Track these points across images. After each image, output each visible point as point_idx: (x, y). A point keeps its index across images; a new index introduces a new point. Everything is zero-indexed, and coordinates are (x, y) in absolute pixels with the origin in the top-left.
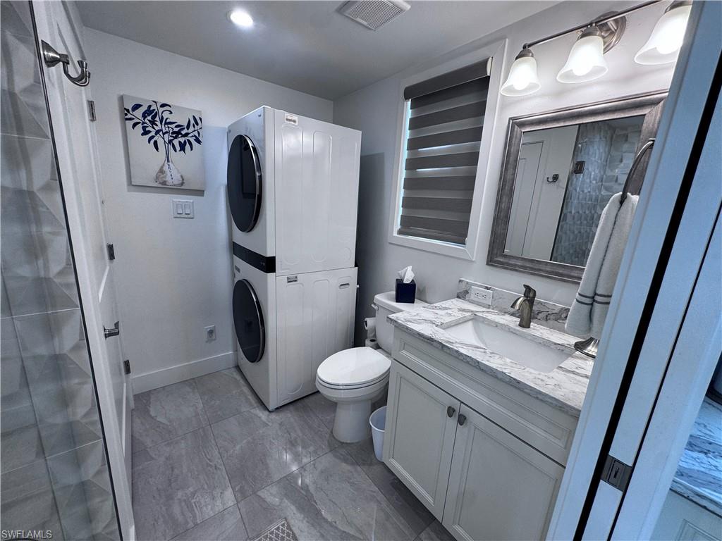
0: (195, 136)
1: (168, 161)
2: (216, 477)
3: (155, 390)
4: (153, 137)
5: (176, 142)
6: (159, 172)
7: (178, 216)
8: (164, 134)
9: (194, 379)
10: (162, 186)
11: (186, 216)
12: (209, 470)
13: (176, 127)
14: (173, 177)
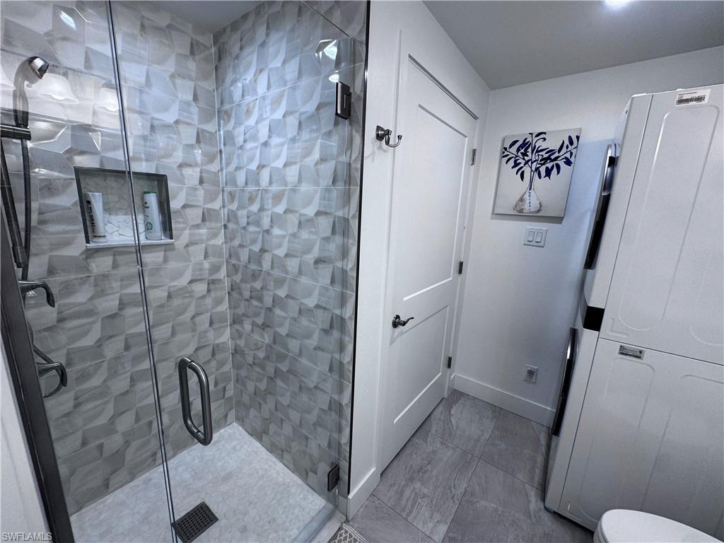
0: (566, 158)
1: (530, 189)
2: (447, 504)
3: (468, 395)
4: (522, 168)
5: (543, 170)
6: (519, 201)
7: (528, 243)
8: (532, 163)
9: (501, 409)
10: (519, 213)
11: (536, 244)
12: (447, 493)
13: (547, 153)
14: (531, 204)
